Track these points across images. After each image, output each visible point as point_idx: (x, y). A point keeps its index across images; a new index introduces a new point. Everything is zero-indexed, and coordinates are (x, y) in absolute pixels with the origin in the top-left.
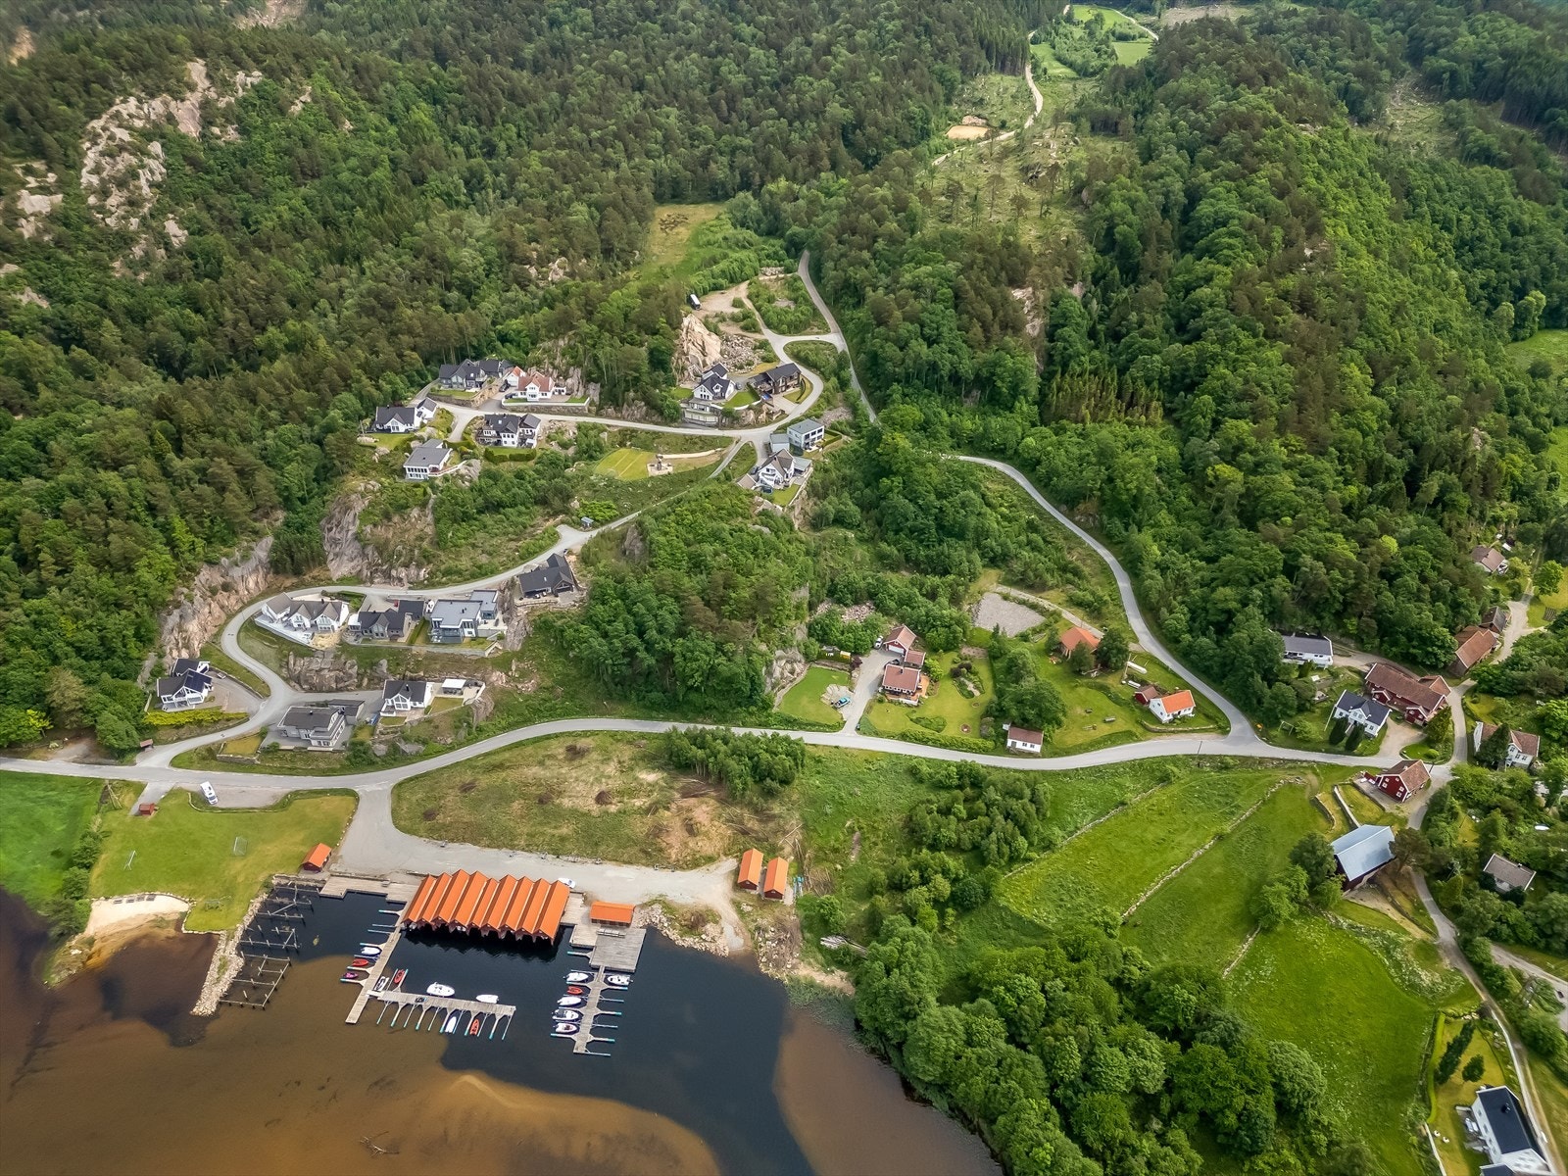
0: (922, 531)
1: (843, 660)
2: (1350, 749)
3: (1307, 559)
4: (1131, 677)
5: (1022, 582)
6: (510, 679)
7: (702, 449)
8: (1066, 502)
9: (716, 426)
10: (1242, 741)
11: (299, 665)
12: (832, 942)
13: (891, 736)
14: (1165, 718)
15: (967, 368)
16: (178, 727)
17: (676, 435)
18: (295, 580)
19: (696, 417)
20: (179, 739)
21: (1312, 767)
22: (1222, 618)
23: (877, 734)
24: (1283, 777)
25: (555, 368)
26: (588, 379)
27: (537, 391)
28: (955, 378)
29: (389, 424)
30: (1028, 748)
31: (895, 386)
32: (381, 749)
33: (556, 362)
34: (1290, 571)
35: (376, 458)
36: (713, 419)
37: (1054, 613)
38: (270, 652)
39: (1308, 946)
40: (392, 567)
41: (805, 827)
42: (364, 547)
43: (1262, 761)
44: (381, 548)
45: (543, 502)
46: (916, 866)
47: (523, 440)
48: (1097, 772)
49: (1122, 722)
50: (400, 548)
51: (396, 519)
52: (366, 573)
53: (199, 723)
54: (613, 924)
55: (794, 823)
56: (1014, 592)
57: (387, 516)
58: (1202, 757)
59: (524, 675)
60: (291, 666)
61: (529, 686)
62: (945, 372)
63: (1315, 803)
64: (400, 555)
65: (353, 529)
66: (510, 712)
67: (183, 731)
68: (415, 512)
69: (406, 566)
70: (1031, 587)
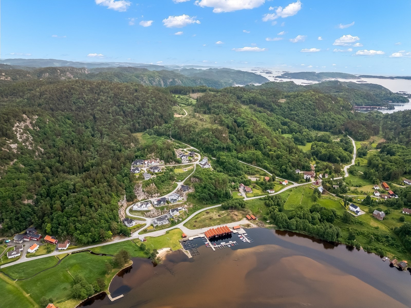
0: (235, 170)
1: (236, 190)
2: (309, 181)
3: (291, 160)
4: (277, 181)
5: (252, 175)
6: (188, 206)
7: (189, 166)
8: (250, 162)
9: (188, 163)
10: (296, 185)
11: (148, 214)
12: (268, 221)
13: (253, 197)
14: (286, 184)
15: (225, 146)
16: (135, 229)
17: (184, 165)
18: (132, 202)
19: (184, 162)
20: (136, 231)
21: (306, 185)
22: (285, 170)
23: (250, 197)
24: (304, 187)
25: (153, 159)
26: (161, 159)
27: (154, 163)
28: (223, 148)
29: (135, 172)
30: (273, 192)
31: (214, 151)
32: (176, 221)
33: (153, 158)
34: (290, 162)
35: (137, 177)
36: (187, 162)
37: (260, 177)
38: (140, 214)
39: (322, 201)
40: (152, 195)
41: (251, 211)
42: (145, 193)
43: (300, 186)
44: (148, 192)
45: (170, 179)
46: (272, 208)
47: (158, 171)
48: (282, 193)
49: (281, 187)
50: (152, 191)
51: (148, 186)
52: (146, 198)
53: (138, 227)
54: (237, 229)
55: (249, 210)
56: (252, 176)
57: (146, 186)
58: (293, 187)
59: (190, 205)
60: (146, 215)
61: (191, 206)
62: (222, 147)
63: (310, 188)
64: (153, 192)
65: (142, 190)
66: (192, 211)
67: (136, 229)
68: (151, 184)
69: (155, 194)
70: (253, 175)
